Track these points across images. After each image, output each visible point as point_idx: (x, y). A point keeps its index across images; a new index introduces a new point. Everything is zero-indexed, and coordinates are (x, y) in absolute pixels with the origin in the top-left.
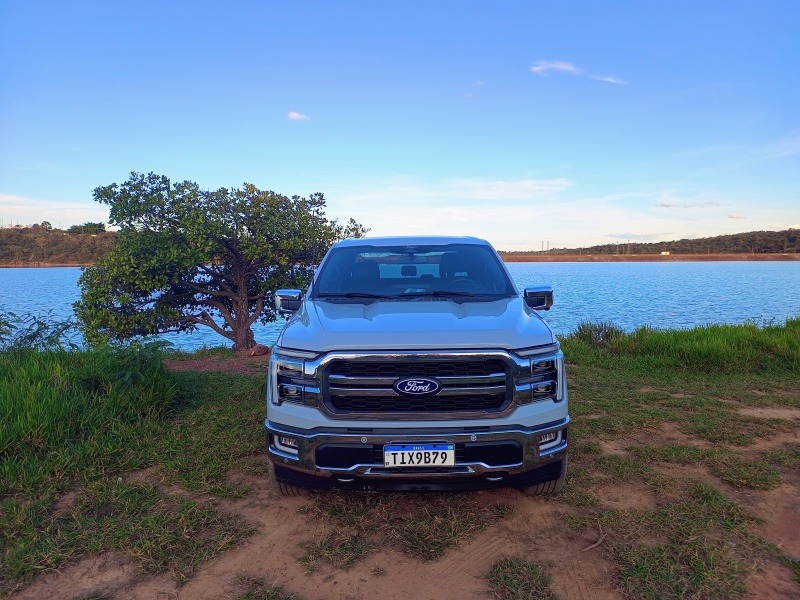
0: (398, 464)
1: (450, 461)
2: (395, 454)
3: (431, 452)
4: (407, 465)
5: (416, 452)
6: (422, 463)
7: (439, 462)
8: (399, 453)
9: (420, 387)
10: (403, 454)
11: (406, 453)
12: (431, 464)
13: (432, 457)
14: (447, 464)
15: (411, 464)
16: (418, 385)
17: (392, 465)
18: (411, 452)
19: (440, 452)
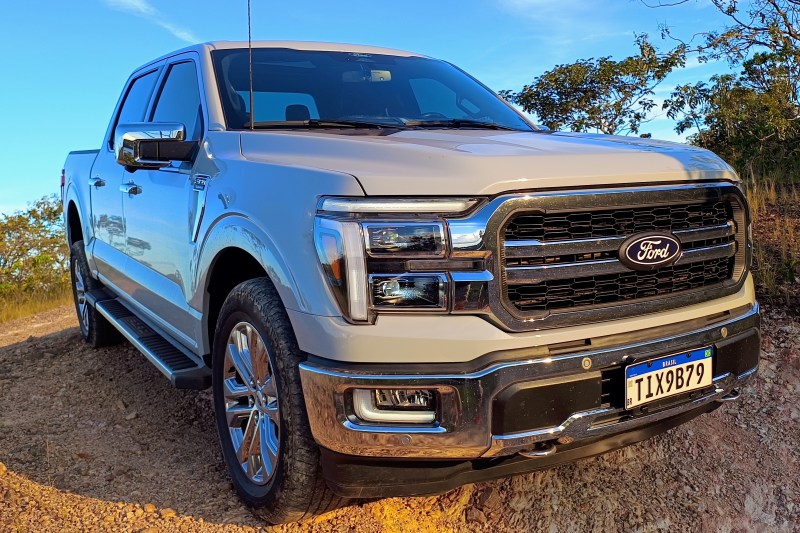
0: (644, 400)
1: (707, 380)
2: (639, 381)
3: (684, 366)
4: (654, 397)
5: (666, 371)
6: (674, 391)
7: (694, 385)
8: (644, 376)
9: (658, 252)
10: (649, 378)
11: (653, 374)
12: (684, 389)
13: (686, 375)
14: (703, 384)
15: (660, 396)
16: (655, 247)
17: (635, 403)
18: (659, 372)
19: (696, 363)
